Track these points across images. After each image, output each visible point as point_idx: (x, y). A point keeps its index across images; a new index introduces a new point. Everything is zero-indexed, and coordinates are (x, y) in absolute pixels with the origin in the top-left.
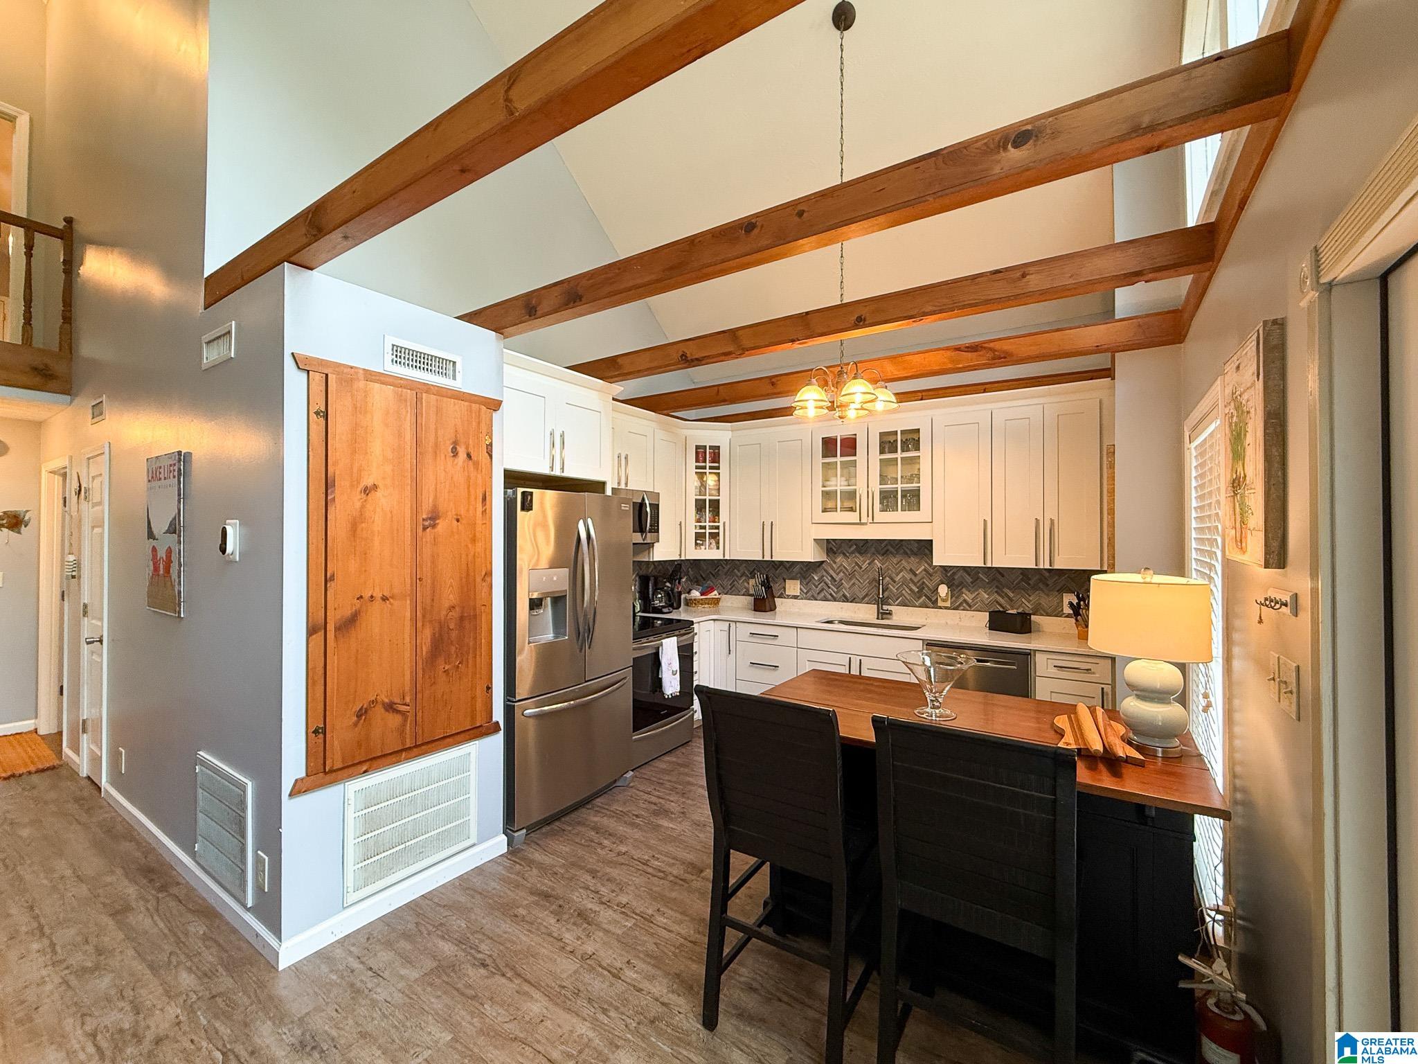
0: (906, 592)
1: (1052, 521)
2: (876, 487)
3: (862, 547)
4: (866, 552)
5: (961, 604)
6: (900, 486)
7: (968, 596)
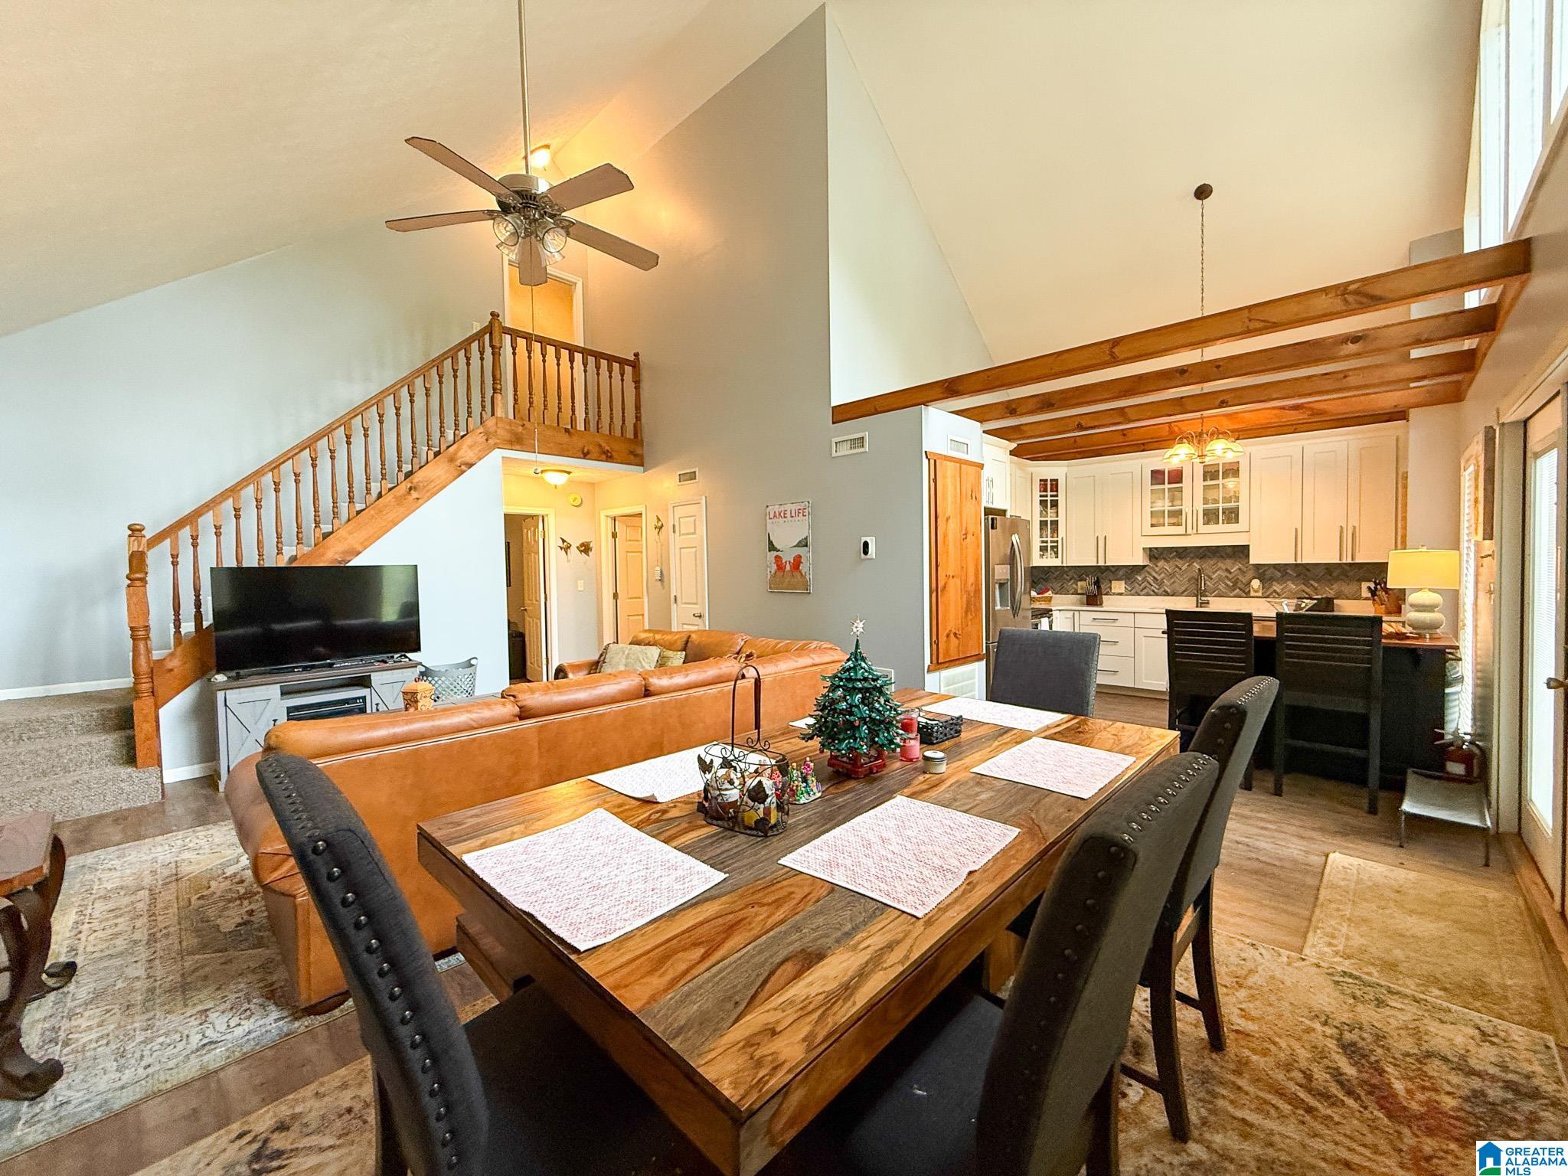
0: (1222, 586)
1: (1354, 527)
2: (1200, 507)
3: (1182, 553)
4: (1185, 557)
5: (1271, 594)
6: (1221, 506)
7: (1277, 587)
